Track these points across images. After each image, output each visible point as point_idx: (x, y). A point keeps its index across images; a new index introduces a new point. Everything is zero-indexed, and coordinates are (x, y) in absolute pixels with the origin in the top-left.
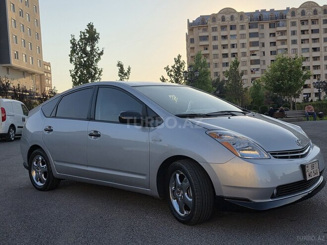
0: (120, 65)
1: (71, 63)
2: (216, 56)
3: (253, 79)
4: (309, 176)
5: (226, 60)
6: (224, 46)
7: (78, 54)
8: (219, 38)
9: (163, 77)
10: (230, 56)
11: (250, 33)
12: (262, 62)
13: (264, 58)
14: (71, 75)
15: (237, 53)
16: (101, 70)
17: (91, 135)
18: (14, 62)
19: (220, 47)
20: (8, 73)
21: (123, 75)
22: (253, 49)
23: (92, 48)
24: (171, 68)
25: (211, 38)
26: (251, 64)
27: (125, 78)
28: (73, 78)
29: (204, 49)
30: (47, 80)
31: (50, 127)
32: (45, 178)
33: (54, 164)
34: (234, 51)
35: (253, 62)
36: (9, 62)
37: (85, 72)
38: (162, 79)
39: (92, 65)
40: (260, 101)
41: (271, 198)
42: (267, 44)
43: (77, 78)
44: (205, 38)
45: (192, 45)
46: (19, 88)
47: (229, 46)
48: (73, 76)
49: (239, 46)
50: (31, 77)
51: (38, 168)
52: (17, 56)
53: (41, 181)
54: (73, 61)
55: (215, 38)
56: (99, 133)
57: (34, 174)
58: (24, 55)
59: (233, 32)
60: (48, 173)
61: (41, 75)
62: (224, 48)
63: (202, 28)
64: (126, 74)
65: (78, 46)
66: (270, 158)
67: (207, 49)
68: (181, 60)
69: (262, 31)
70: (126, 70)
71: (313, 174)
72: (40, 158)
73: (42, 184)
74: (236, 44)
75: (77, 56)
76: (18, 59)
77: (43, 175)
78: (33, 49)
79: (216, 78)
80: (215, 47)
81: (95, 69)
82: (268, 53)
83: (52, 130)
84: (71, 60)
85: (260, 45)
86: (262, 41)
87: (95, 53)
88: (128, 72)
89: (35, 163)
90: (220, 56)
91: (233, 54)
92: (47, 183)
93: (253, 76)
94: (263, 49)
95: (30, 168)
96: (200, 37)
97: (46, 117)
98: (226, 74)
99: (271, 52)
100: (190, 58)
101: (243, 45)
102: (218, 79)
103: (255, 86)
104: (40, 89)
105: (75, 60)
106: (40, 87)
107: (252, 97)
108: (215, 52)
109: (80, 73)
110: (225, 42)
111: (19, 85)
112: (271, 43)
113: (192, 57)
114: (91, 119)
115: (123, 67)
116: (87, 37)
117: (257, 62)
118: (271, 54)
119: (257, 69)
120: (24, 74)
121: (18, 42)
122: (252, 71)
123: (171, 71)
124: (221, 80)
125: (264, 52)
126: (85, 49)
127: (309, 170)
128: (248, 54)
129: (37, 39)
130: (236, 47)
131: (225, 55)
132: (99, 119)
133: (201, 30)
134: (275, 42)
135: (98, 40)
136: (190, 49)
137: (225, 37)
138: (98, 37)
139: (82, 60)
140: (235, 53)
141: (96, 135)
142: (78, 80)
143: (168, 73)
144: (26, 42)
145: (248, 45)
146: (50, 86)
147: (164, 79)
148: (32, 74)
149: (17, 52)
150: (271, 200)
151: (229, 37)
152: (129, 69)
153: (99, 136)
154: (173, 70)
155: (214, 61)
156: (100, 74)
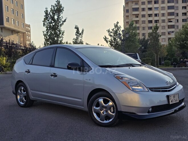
0: (77, 28)
1: (44, 26)
2: (144, 22)
3: (169, 39)
4: (172, 102)
5: (150, 25)
6: (150, 15)
7: (49, 20)
8: (146, 9)
9: (106, 37)
10: (153, 22)
11: (168, 6)
12: (176, 26)
13: (177, 24)
14: (44, 35)
15: (158, 20)
16: (64, 32)
17: (52, 75)
18: (6, 24)
19: (147, 16)
20: (2, 32)
21: (78, 35)
22: (170, 17)
23: (58, 17)
24: (111, 30)
25: (140, 10)
26: (168, 28)
27: (80, 37)
28: (45, 37)
29: (136, 17)
30: (27, 37)
31: (28, 70)
32: (25, 100)
33: (30, 92)
34: (156, 18)
35: (170, 27)
36: (3, 24)
37: (53, 32)
38: (105, 38)
39: (57, 28)
40: (172, 54)
41: (148, 113)
42: (180, 14)
43: (47, 36)
44: (136, 9)
45: (127, 14)
46: (9, 42)
47: (153, 15)
48: (45, 35)
49: (160, 15)
50: (17, 34)
51: (21, 94)
52: (8, 20)
53: (23, 101)
54: (45, 25)
55: (143, 10)
56: (56, 74)
57: (19, 97)
58: (13, 20)
59: (156, 6)
60: (27, 97)
61: (24, 33)
62: (149, 16)
63: (135, 2)
64: (80, 34)
65: (49, 15)
66: (149, 91)
67: (137, 17)
68: (119, 25)
69: (177, 5)
70: (80, 31)
71: (174, 101)
72: (22, 88)
73: (23, 104)
74: (158, 14)
75: (48, 22)
76: (8, 22)
77: (24, 98)
78: (18, 15)
79: (143, 37)
80: (143, 16)
81: (59, 31)
82: (180, 21)
83: (30, 72)
84: (44, 25)
85: (175, 15)
86: (177, 12)
87: (60, 20)
88: (82, 32)
89: (19, 91)
90: (147, 22)
91: (156, 20)
92: (26, 103)
93: (170, 36)
94: (177, 18)
95: (16, 94)
96: (133, 8)
97: (27, 64)
98: (150, 35)
99: (183, 20)
100: (125, 23)
101: (163, 15)
102: (144, 39)
103: (170, 44)
104: (23, 43)
105: (47, 25)
106: (23, 42)
107: (167, 51)
108: (143, 19)
109: (49, 33)
110: (150, 12)
111: (9, 40)
112: (183, 13)
113: (127, 22)
114: (52, 66)
115: (78, 29)
116: (55, 9)
117: (172, 27)
118: (183, 21)
119: (173, 32)
120: (12, 32)
121: (9, 10)
122: (169, 33)
123: (111, 32)
124: (146, 39)
125: (178, 20)
126: (54, 17)
127: (171, 98)
128: (166, 21)
129: (21, 9)
130: (158, 16)
131: (150, 22)
132: (57, 67)
133: (134, 4)
134: (186, 13)
135: (63, 12)
136: (126, 17)
137: (150, 9)
138: (63, 9)
139: (51, 24)
140: (157, 20)
141: (55, 75)
142: (48, 38)
143: (109, 34)
144: (14, 10)
145: (166, 14)
146: (30, 40)
147: (106, 38)
148: (18, 32)
149: (8, 17)
150: (147, 114)
151: (153, 9)
152: (83, 31)
153: (56, 76)
154: (113, 32)
155: (143, 25)
156: (62, 34)
